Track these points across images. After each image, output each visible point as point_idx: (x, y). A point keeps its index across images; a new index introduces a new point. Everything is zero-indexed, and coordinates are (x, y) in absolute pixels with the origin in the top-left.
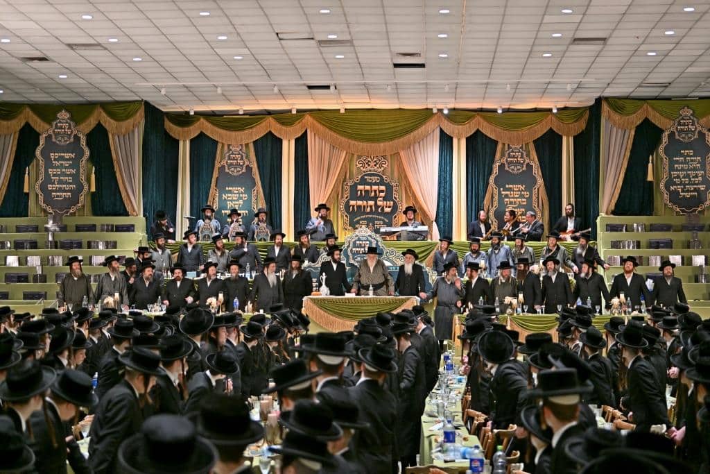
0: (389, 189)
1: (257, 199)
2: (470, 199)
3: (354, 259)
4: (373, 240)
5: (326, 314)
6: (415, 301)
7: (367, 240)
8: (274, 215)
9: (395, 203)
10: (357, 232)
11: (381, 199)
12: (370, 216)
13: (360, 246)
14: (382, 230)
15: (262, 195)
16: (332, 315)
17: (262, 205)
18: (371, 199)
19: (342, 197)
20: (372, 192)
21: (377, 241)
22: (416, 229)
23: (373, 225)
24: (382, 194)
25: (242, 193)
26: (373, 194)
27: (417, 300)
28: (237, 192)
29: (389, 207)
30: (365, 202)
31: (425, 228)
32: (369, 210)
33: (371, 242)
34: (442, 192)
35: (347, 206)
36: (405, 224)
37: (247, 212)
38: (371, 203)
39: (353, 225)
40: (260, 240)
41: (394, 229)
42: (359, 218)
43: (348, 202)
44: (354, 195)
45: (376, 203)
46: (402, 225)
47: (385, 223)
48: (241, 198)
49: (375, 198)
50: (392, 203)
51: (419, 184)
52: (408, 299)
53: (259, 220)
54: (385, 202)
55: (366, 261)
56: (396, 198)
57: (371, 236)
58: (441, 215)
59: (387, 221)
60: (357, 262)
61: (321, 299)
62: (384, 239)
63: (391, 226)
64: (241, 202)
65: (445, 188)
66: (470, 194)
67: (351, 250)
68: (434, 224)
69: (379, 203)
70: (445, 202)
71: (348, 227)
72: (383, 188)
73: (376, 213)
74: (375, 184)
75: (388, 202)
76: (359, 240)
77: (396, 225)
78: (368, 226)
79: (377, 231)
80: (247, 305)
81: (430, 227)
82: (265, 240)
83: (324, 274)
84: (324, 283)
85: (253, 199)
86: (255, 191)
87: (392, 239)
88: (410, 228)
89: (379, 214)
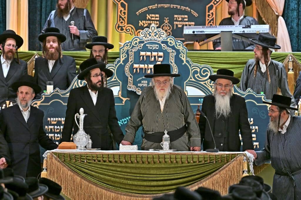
3: (135, 83)
4: (170, 50)
5: (84, 182)
7: (160, 50)
10: (142, 35)
12: (167, 6)
13: (147, 60)
14: (187, 31)
21: (178, 52)
22: (247, 31)
23: (171, 22)
27: (248, 159)
31: (264, 29)
33: (166, 54)
36: (228, 22)
39: (135, 21)
41: (208, 31)
46: (221, 24)
47: (191, 18)
55: (152, 89)
57: (166, 42)
58: (293, 5)
59: (196, 15)
60: (142, 88)
61: (75, 155)
62: (190, 47)
63: (203, 24)
67: (132, 68)
68: (281, 20)
71: (125, 24)
76: (145, 49)
77: (212, 22)
79: (177, 33)
81: (274, 27)
83: (82, 110)
84: (81, 126)
87: (205, 47)
88: (237, 29)
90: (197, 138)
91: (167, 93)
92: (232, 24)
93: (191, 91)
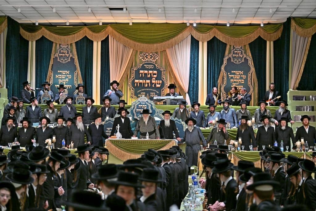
0: (159, 72)
1: (77, 78)
2: (209, 79)
3: (137, 116)
4: (149, 104)
5: (119, 150)
6: (175, 142)
7: (146, 104)
8: (88, 88)
9: (163, 81)
10: (139, 99)
11: (154, 79)
12: (148, 89)
13: (141, 108)
14: (155, 98)
15: (81, 76)
16: (123, 151)
17: (80, 82)
18: (148, 79)
19: (130, 77)
20: (148, 74)
21: (152, 105)
22: (175, 98)
23: (149, 95)
24: (155, 76)
25: (68, 74)
26: (149, 76)
27: (176, 142)
28: (65, 73)
29: (159, 84)
30: (144, 81)
31: (181, 97)
32: (146, 85)
33: (148, 106)
34: (192, 75)
35: (133, 83)
37: (71, 86)
38: (148, 81)
39: (137, 95)
40: (79, 104)
41: (162, 98)
42: (140, 91)
43: (134, 81)
44: (138, 76)
45: (151, 81)
46: (167, 95)
47: (156, 94)
48: (67, 77)
49: (151, 78)
50: (161, 81)
51: (178, 70)
52: (170, 141)
53: (79, 91)
54: (157, 81)
56: (163, 79)
57: (147, 102)
58: (191, 89)
59: (158, 92)
61: (116, 141)
62: (156, 104)
63: (160, 96)
64: (67, 80)
65: (194, 73)
66: (209, 76)
67: (136, 111)
68: (187, 95)
69: (153, 82)
70: (194, 81)
71: (133, 96)
72: (155, 72)
73: (151, 87)
74: (151, 69)
75: (159, 81)
76: (140, 104)
77: (163, 95)
78: (146, 96)
79: (151, 99)
80: (70, 144)
81: (185, 97)
82: (82, 104)
83: (118, 125)
84: (118, 131)
85: (75, 78)
86: (76, 73)
87: (161, 104)
88: (172, 97)
89: (153, 88)
90: (159, 135)
91: (148, 119)
92: (170, 95)
93: (157, 119)
